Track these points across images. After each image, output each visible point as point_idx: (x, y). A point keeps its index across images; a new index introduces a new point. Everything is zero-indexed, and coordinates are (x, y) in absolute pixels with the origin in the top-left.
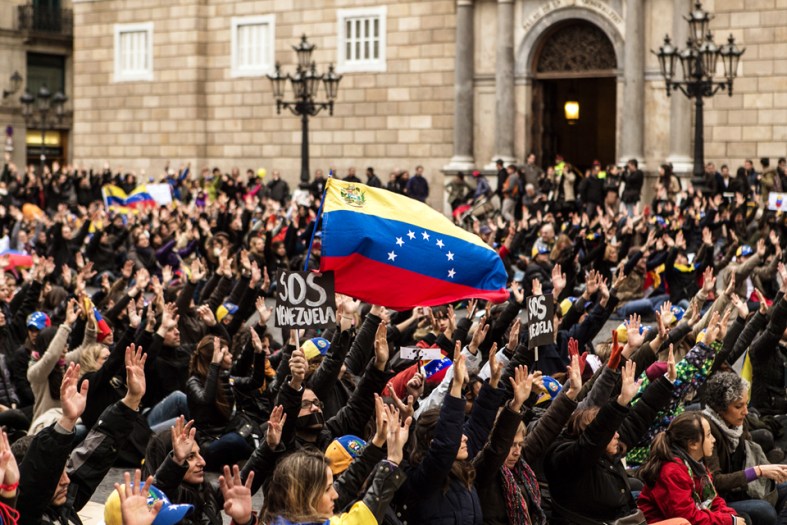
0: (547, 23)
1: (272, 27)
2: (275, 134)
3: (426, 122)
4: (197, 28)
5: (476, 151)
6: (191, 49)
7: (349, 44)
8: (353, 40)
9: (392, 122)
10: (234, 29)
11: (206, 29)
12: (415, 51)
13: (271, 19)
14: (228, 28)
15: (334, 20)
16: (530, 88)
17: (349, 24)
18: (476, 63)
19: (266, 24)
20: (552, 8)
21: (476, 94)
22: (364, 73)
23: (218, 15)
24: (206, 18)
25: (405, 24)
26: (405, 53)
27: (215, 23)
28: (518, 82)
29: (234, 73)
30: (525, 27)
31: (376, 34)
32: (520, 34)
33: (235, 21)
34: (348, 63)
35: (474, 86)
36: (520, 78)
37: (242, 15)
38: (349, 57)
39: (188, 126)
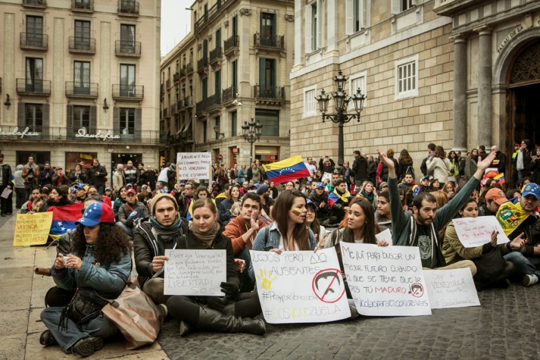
0: (513, 45)
1: (366, 78)
2: (367, 141)
3: (439, 126)
5: (468, 144)
7: (401, 82)
8: (403, 79)
9: (422, 128)
12: (433, 80)
13: (365, 73)
15: (393, 69)
16: (504, 95)
17: (401, 69)
18: (469, 82)
19: (363, 77)
20: (517, 32)
21: (468, 103)
22: (408, 99)
25: (429, 63)
26: (429, 82)
28: (494, 92)
30: (498, 51)
31: (414, 73)
32: (496, 56)
33: (351, 78)
34: (400, 93)
35: (466, 98)
36: (496, 89)
37: (353, 74)
38: (400, 90)
39: (329, 139)
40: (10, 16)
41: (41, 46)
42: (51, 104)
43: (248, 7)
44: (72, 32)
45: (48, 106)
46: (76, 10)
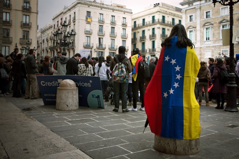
1: (211, 51)
4: (200, 52)
6: (199, 55)
10: (205, 52)
11: (201, 52)
13: (211, 50)
14: (204, 52)
15: (221, 50)
17: (223, 51)
19: (210, 51)
23: (203, 50)
24: (201, 50)
27: (202, 51)
29: (205, 58)
31: (227, 52)
33: (205, 51)
40: (95, 25)
41: (102, 34)
42: (105, 51)
43: (159, 26)
44: (111, 30)
45: (104, 52)
46: (112, 24)
